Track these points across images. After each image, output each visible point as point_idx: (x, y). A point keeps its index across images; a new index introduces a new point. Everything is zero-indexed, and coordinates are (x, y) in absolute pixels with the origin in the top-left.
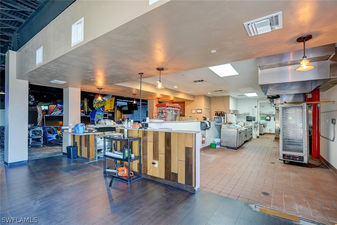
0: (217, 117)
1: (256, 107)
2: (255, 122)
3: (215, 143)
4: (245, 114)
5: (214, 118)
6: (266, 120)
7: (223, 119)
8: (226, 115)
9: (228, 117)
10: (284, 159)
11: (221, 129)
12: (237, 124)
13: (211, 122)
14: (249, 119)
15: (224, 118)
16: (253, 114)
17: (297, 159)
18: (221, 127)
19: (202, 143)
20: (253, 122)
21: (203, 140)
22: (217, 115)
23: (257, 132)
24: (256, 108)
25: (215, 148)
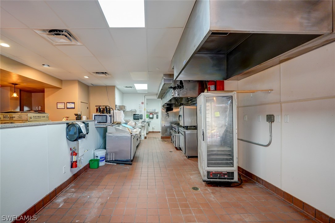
0: (99, 114)
1: (142, 103)
2: (142, 120)
3: (97, 158)
4: (131, 111)
5: (95, 116)
6: (150, 118)
7: (109, 118)
8: (112, 111)
9: (115, 114)
10: (208, 178)
11: (107, 134)
12: (126, 124)
13: (89, 123)
14: (136, 117)
15: (110, 116)
16: (141, 111)
17: (226, 176)
18: (105, 130)
19: (72, 167)
20: (140, 121)
21: (74, 160)
22: (100, 112)
23: (144, 132)
24: (144, 105)
25: (98, 167)
